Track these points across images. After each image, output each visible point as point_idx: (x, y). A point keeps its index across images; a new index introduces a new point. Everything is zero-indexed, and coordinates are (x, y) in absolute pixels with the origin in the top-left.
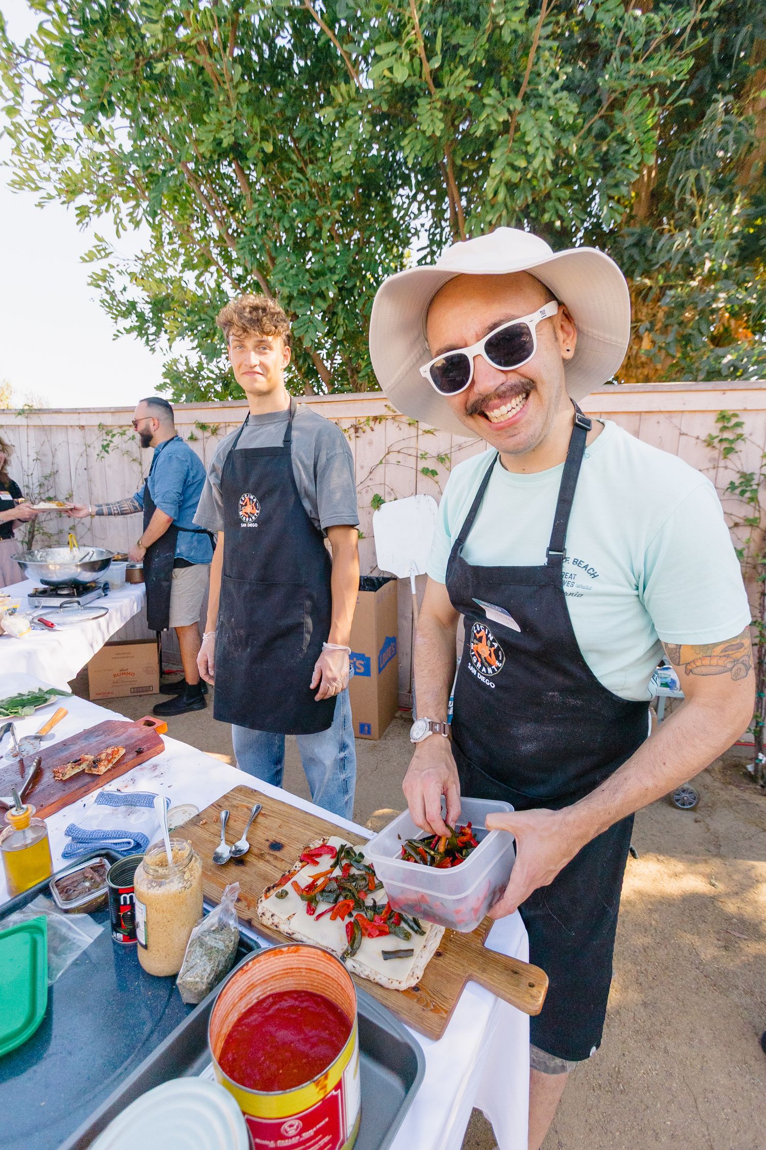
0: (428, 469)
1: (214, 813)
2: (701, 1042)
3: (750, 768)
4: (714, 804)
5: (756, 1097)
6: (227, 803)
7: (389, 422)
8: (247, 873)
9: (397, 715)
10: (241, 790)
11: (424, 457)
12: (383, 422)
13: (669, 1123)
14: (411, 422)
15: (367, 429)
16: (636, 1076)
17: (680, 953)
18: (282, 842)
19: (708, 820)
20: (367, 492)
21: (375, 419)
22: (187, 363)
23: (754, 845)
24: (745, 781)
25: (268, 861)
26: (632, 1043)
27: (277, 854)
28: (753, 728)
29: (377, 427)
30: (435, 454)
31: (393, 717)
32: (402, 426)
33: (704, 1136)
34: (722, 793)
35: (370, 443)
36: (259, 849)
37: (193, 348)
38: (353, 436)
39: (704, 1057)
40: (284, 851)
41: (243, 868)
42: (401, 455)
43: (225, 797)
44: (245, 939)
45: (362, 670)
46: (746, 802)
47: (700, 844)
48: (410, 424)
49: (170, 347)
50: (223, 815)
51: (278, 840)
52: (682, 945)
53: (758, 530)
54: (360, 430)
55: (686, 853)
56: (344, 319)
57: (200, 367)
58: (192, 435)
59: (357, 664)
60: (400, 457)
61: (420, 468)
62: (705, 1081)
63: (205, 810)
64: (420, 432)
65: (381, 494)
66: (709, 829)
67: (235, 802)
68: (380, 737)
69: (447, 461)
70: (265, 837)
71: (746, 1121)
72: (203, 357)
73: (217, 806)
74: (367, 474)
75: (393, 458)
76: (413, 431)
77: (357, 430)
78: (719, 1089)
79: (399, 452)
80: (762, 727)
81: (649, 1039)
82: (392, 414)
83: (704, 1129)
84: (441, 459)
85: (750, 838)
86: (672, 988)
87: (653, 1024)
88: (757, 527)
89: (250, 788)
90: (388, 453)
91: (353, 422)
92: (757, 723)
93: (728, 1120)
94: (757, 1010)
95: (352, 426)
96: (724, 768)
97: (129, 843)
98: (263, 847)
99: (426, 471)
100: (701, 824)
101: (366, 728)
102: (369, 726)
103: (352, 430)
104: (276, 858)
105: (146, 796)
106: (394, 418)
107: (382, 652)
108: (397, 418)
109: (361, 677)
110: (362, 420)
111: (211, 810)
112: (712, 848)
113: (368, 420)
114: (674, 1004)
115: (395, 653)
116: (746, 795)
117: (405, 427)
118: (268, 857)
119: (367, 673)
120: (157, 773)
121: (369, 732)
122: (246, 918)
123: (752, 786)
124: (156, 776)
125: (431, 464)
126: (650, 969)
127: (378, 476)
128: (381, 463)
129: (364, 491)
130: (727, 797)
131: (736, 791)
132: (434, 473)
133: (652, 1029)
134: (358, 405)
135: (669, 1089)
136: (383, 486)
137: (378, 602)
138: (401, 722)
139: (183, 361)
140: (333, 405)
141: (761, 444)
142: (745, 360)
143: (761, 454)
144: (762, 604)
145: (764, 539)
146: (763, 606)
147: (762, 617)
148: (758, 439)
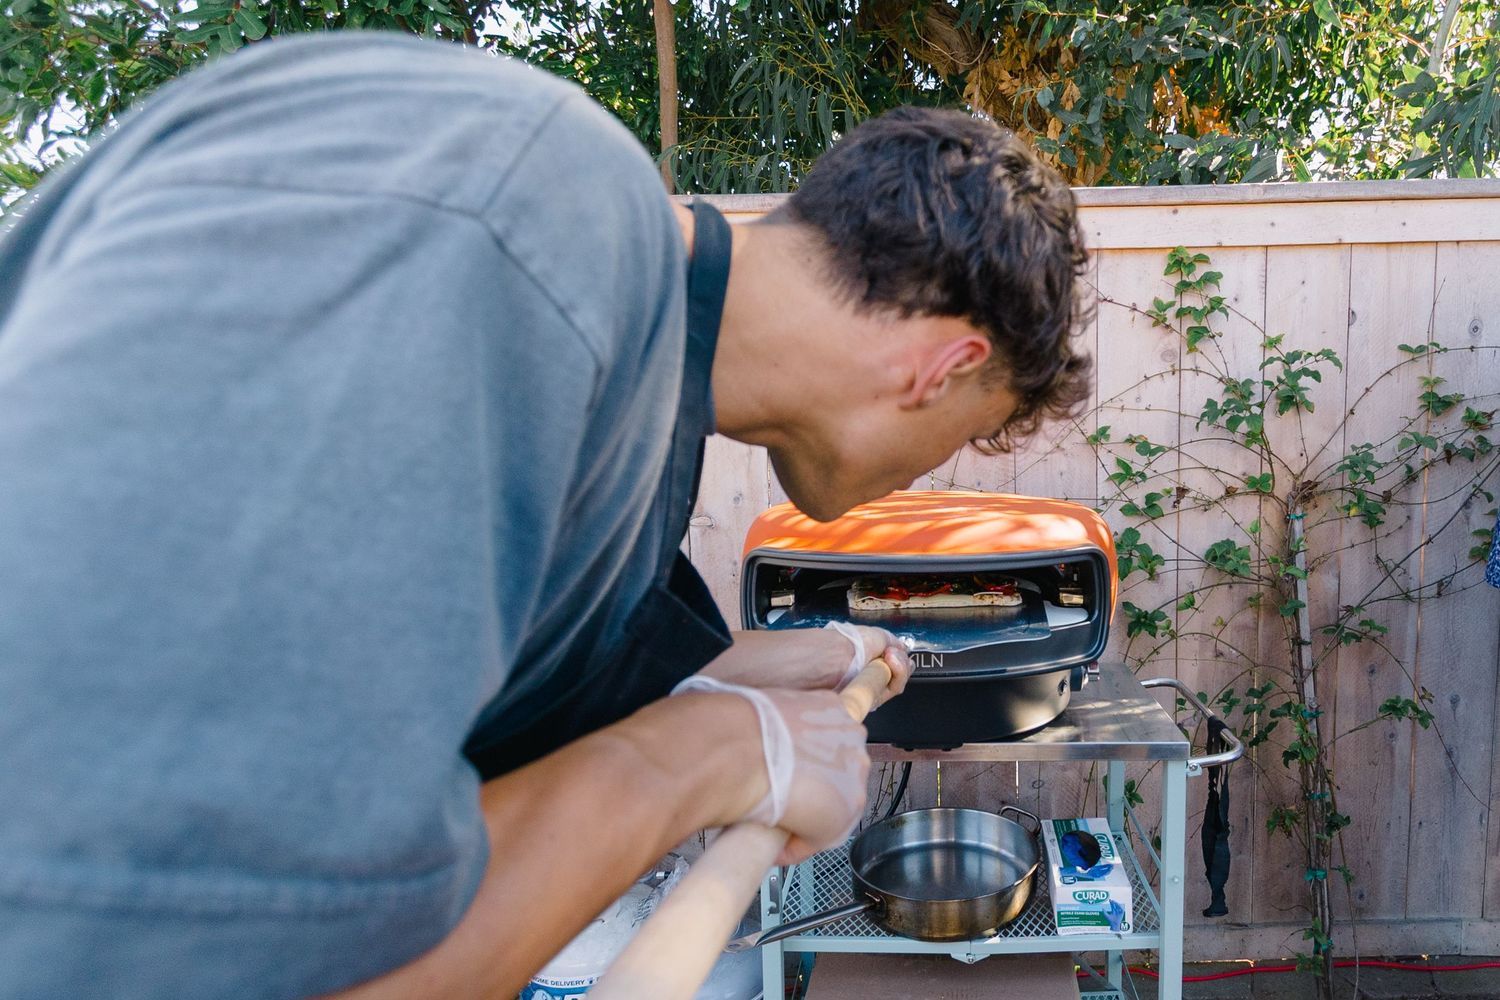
53: (1274, 501)
88: (1272, 494)
141: (1258, 318)
142: (1217, 160)
143: (1260, 339)
144: (1297, 665)
145: (1287, 521)
146: (1301, 670)
147: (1300, 693)
148: (1251, 307)
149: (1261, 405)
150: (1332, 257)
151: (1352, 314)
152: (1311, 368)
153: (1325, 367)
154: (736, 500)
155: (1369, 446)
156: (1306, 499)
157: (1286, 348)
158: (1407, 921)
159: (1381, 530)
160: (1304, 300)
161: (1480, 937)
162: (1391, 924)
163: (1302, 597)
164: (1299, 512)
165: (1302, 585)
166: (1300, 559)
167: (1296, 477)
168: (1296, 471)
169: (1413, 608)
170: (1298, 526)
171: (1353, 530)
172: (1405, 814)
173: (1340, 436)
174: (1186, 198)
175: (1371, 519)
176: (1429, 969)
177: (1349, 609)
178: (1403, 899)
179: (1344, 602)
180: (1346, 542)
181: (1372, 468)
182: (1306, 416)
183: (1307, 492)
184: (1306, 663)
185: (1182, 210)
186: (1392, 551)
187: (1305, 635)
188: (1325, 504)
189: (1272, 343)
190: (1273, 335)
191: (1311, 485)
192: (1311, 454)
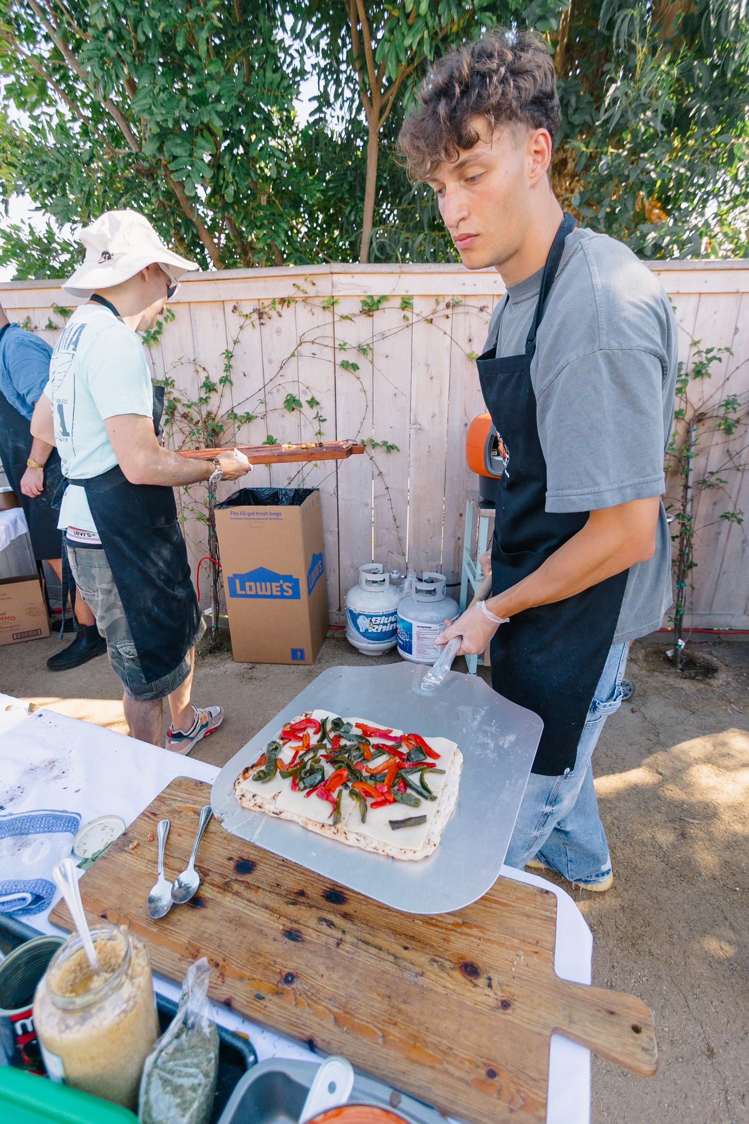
0: (347, 362)
1: (147, 826)
2: (680, 938)
3: (669, 653)
4: (645, 692)
5: (737, 983)
6: (164, 808)
7: (300, 306)
8: (210, 919)
9: (328, 635)
10: (180, 784)
11: (343, 347)
12: (292, 305)
13: (666, 1029)
14: (326, 305)
15: (273, 313)
16: (628, 986)
17: (645, 848)
18: (252, 857)
19: (643, 709)
20: (278, 391)
21: (283, 301)
22: (32, 233)
23: (687, 728)
24: (666, 666)
25: (237, 894)
26: (619, 953)
27: (248, 878)
28: (673, 616)
29: (285, 311)
30: (355, 345)
31: (325, 638)
32: (316, 310)
33: (700, 1035)
34: (649, 680)
35: (278, 332)
36: (222, 876)
37: (37, 209)
38: (257, 323)
39: (685, 952)
40: (257, 873)
41: (203, 912)
42: (316, 346)
43: (160, 799)
44: (228, 1038)
45: (290, 593)
46: (672, 687)
47: (641, 734)
48: (324, 308)
49: (6, 211)
50: (161, 830)
51: (246, 857)
52: (645, 840)
53: (683, 422)
54: (265, 316)
55: (631, 745)
56: (234, 176)
57: (50, 234)
58: (51, 323)
59: (284, 587)
60: (315, 348)
61: (338, 361)
62: (691, 977)
63: (134, 825)
64: (337, 318)
65: (295, 393)
66: (645, 718)
67: (175, 805)
68: (314, 661)
69: (369, 352)
70: (226, 854)
71: (733, 1009)
72: (53, 219)
73: (151, 814)
74: (277, 369)
75: (306, 349)
76: (327, 316)
77: (261, 315)
78: (704, 982)
79: (313, 342)
80: (681, 616)
81: (633, 944)
82: (302, 295)
83: (698, 1028)
84: (363, 350)
85: (682, 722)
86: (644, 886)
87: (634, 928)
88: (683, 419)
89: (192, 780)
90: (300, 344)
91: (256, 305)
92: (678, 612)
93: (718, 1013)
94: (722, 893)
95: (254, 311)
96: (646, 656)
97: (24, 899)
98: (226, 872)
99: (345, 365)
100: (638, 713)
101: (299, 654)
102: (302, 651)
103: (255, 316)
104: (248, 886)
105: (42, 817)
106: (305, 300)
107: (310, 571)
108: (309, 301)
109: (289, 600)
110: (267, 303)
111: (142, 823)
112: (652, 737)
113: (274, 303)
114: (649, 902)
115: (323, 571)
116: (671, 680)
117: (318, 311)
118: (236, 887)
119: (296, 595)
120: (56, 772)
121: (302, 658)
122: (224, 997)
123: (673, 670)
124: (56, 778)
125: (351, 357)
126: (621, 871)
127: (290, 371)
128: (293, 355)
129: (274, 391)
130: (655, 684)
131: (662, 678)
132: (355, 367)
133: (634, 933)
134: (260, 284)
135: (661, 994)
136: (296, 384)
137: (303, 517)
138: (333, 642)
139: (27, 230)
140: (229, 284)
141: (690, 331)
142: (667, 239)
143: (690, 342)
144: (685, 497)
145: (688, 432)
146: (686, 499)
147: (684, 510)
148: (688, 325)
149: (687, 375)
150: (732, 299)
151: (737, 329)
152: (718, 356)
153: (724, 355)
154: (433, 417)
155: (735, 395)
156: (700, 421)
157: (703, 347)
158: (710, 614)
159: (732, 437)
160: (715, 321)
161: (740, 622)
162: (702, 615)
163: (691, 466)
164: (695, 427)
165: (691, 461)
166: (693, 449)
167: (696, 411)
168: (696, 408)
169: (740, 474)
170: (693, 434)
171: (719, 437)
172: (718, 568)
173: (720, 391)
174: (666, 268)
175: (728, 431)
176: (718, 633)
177: (712, 473)
178: (710, 605)
179: (709, 470)
180: (714, 442)
181: (735, 406)
182: (706, 380)
183: (700, 418)
184: (689, 497)
185: (663, 274)
186: (734, 447)
187: (690, 484)
188: (709, 423)
189: (695, 343)
190: (696, 339)
191: (703, 414)
192: (705, 399)
